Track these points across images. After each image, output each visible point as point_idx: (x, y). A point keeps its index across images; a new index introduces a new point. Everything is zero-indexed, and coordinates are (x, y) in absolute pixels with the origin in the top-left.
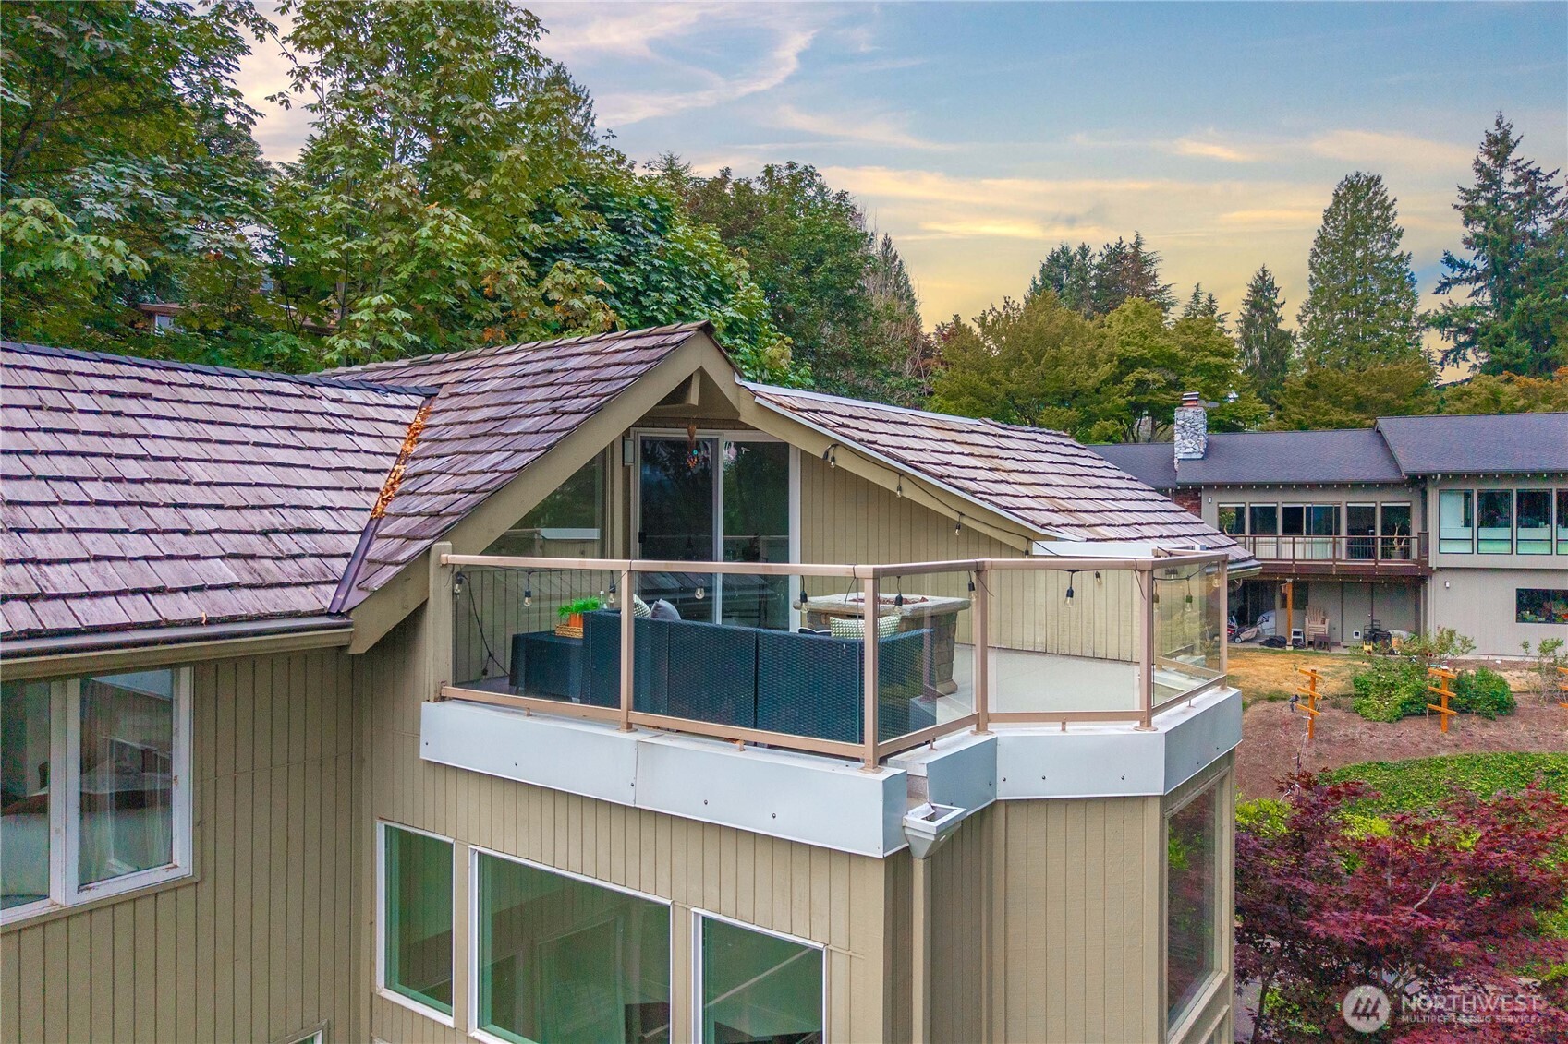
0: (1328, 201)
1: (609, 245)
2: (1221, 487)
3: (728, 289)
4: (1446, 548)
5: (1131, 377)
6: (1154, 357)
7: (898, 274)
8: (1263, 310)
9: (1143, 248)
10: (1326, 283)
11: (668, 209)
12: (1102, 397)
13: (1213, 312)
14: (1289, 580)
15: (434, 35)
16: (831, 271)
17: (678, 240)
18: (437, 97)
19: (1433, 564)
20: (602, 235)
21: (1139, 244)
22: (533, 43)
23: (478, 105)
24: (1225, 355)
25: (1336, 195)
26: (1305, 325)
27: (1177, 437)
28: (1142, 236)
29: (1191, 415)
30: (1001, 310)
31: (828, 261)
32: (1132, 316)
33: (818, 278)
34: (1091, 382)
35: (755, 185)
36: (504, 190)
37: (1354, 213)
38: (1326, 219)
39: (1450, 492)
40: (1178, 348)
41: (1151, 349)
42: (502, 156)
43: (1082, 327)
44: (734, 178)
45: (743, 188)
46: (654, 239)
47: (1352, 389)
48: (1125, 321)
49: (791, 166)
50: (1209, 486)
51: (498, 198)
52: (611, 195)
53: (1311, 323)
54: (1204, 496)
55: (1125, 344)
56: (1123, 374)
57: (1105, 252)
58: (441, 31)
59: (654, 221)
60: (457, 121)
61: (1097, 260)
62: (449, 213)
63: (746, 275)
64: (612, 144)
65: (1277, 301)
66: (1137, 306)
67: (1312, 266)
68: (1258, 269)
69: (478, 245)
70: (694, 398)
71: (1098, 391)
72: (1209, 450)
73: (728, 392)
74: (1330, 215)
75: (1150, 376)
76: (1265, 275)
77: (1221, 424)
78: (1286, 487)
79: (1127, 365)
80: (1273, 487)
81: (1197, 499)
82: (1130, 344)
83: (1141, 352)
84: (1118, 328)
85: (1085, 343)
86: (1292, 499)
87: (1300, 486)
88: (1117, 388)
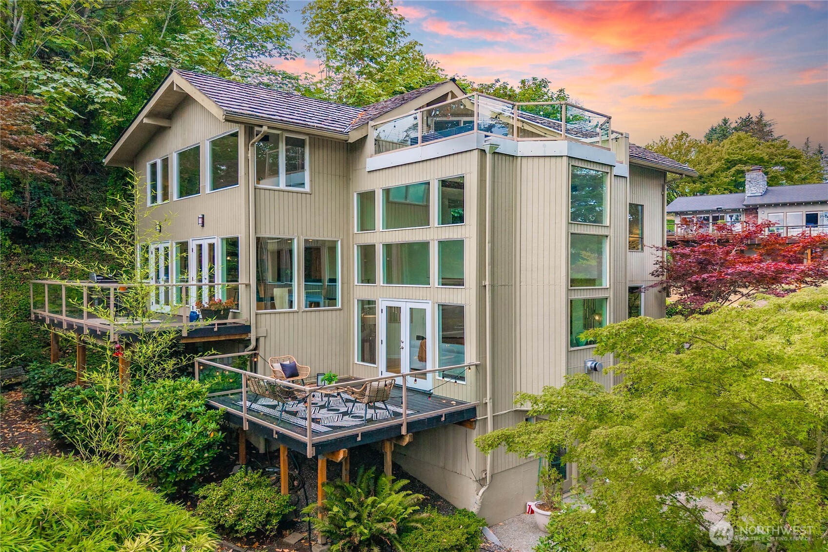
2: (769, 206)
5: (734, 169)
6: (748, 159)
9: (765, 119)
12: (715, 178)
13: (821, 153)
21: (762, 116)
22: (402, 27)
24: (796, 157)
27: (747, 187)
28: (764, 111)
29: (755, 176)
30: (658, 142)
32: (736, 141)
34: (707, 172)
40: (764, 155)
41: (746, 155)
48: (731, 144)
49: (534, 79)
50: (762, 206)
54: (759, 211)
55: (729, 154)
56: (729, 168)
57: (739, 121)
61: (734, 124)
66: (739, 136)
71: (712, 175)
72: (766, 193)
75: (745, 168)
77: (773, 181)
78: (807, 204)
79: (731, 163)
80: (799, 204)
81: (757, 213)
82: (734, 154)
83: (740, 157)
84: (726, 148)
85: (706, 154)
86: (811, 210)
87: (815, 203)
88: (724, 174)
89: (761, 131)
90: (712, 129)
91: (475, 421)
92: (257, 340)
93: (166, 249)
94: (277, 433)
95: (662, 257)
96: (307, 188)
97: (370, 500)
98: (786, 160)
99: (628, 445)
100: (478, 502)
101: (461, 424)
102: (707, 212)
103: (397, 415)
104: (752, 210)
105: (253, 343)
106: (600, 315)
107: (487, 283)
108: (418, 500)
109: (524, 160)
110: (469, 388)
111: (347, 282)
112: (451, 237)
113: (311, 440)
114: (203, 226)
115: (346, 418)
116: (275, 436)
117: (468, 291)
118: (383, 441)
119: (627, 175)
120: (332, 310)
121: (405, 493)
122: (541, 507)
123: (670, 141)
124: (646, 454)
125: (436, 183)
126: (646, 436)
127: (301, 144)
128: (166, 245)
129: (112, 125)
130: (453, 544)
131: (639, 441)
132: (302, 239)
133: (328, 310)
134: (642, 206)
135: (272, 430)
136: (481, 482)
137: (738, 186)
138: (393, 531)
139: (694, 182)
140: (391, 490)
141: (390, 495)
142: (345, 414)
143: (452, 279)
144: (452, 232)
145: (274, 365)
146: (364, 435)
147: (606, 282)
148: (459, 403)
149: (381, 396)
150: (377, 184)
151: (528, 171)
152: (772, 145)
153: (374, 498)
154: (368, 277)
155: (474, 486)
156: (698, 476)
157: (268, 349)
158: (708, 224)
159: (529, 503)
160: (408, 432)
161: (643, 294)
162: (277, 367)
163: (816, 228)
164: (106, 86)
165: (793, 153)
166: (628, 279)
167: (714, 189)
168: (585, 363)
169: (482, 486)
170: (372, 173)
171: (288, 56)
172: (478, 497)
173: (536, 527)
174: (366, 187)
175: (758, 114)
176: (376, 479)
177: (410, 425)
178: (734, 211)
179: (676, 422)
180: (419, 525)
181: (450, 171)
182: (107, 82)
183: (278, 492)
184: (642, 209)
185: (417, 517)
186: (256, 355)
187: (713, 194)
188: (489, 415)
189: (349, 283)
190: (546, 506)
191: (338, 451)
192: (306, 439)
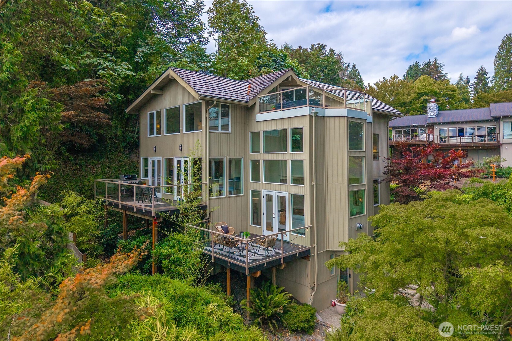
0: (500, 43)
1: (273, 65)
2: (440, 124)
3: (300, 74)
4: (505, 138)
5: (422, 98)
6: (429, 92)
7: (358, 75)
8: (482, 79)
9: (438, 62)
10: (500, 69)
11: (286, 56)
12: (412, 104)
13: (469, 83)
14: (460, 149)
15: (239, 23)
16: (329, 71)
17: (288, 63)
18: (239, 36)
19: (501, 142)
20: (271, 63)
21: (436, 60)
22: (257, 22)
23: (248, 36)
24: (453, 91)
25: (503, 41)
26: (493, 83)
27: (428, 111)
29: (432, 105)
31: (328, 68)
32: (422, 81)
33: (325, 73)
34: (408, 100)
35: (309, 50)
36: (252, 53)
37: (509, 46)
38: (499, 49)
39: (507, 122)
40: (437, 89)
41: (428, 90)
42: (252, 46)
43: (407, 84)
44: (302, 48)
45: (305, 50)
46: (282, 63)
47: (492, 98)
48: (420, 83)
49: (318, 44)
50: (436, 124)
51: (251, 55)
52: (273, 54)
53: (495, 83)
54: (435, 127)
55: (419, 89)
56: (420, 98)
57: (424, 64)
58: (241, 23)
59: (282, 59)
60: (244, 40)
61: (422, 67)
62: (244, 58)
63: (304, 70)
64: (273, 42)
65: (487, 77)
66: (424, 77)
67: (495, 65)
68: (480, 66)
69: (248, 64)
70: (290, 80)
71: (411, 102)
72: (438, 115)
73: (295, 79)
74: (501, 48)
75: (428, 98)
76: (482, 69)
77: (441, 108)
78: (459, 123)
79: (420, 95)
80: (455, 123)
81: (434, 128)
82: (421, 89)
83: (425, 91)
84: (418, 84)
85: (407, 89)
86: (461, 126)
87: (463, 122)
88: (417, 101)
89: (436, 70)
90: (410, 67)
91: (310, 256)
92: (210, 213)
93: (159, 162)
94: (230, 263)
95: (388, 163)
96: (230, 131)
97: (270, 296)
98: (449, 92)
99: (382, 264)
100: (312, 299)
101: (303, 258)
102: (409, 127)
103: (277, 254)
104: (431, 126)
105: (208, 215)
106: (362, 198)
107: (314, 183)
108: (290, 297)
109: (328, 118)
110: (307, 239)
111: (246, 181)
112: (297, 158)
113: (248, 266)
114: (181, 151)
115: (256, 255)
116: (229, 265)
117: (306, 187)
118: (272, 267)
119: (372, 122)
120: (238, 196)
121: (284, 293)
122: (339, 302)
123: (388, 81)
124: (389, 266)
125: (290, 130)
126: (388, 259)
127: (227, 107)
128: (159, 159)
129: (119, 85)
130: (305, 319)
131: (386, 261)
132: (228, 157)
133: (237, 196)
134: (378, 134)
135: (228, 262)
136: (313, 288)
137: (424, 110)
138: (282, 312)
139: (402, 107)
140: (277, 292)
141: (277, 294)
142: (255, 253)
143: (298, 181)
144: (297, 156)
145: (218, 227)
146: (268, 263)
147: (364, 182)
148: (302, 247)
149: (272, 243)
150: (262, 129)
151: (330, 124)
152: (441, 83)
153: (271, 296)
154: (256, 177)
155: (309, 291)
156: (406, 275)
157: (214, 219)
158: (409, 135)
159: (333, 301)
160: (284, 262)
161: (379, 185)
162: (220, 228)
163: (463, 138)
164: (125, 67)
165: (452, 88)
166: (373, 176)
167: (412, 111)
168: (356, 225)
169: (313, 291)
170: (258, 123)
171: (204, 43)
172: (312, 297)
173: (337, 313)
174: (255, 130)
175: (434, 60)
176: (270, 287)
177: (285, 258)
178: (422, 126)
179: (398, 253)
180: (291, 309)
181: (296, 125)
182: (125, 64)
183: (226, 294)
184: (378, 137)
185: (289, 305)
186: (209, 222)
187: (412, 115)
188: (316, 254)
189: (247, 181)
190: (342, 301)
191: (257, 272)
192: (246, 266)
